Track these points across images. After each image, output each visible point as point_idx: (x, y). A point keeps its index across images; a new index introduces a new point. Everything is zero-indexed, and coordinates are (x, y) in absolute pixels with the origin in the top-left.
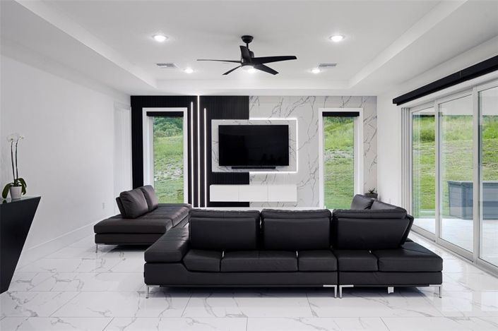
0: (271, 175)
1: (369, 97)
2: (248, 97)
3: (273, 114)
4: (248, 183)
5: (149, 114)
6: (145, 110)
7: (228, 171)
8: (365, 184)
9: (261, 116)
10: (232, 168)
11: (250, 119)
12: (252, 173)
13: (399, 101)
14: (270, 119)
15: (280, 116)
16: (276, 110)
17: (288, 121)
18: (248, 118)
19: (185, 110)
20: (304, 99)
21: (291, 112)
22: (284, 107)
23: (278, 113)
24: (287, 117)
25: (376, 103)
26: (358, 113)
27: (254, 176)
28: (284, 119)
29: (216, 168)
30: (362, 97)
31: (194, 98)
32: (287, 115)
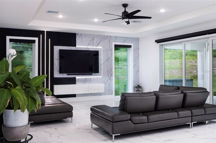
0: (88, 79)
1: (136, 38)
2: (75, 34)
3: (89, 44)
4: (75, 84)
5: (11, 40)
6: (8, 38)
7: (64, 77)
8: (134, 82)
9: (83, 45)
10: (68, 75)
11: (77, 46)
12: (78, 77)
13: (158, 41)
14: (88, 47)
15: (93, 46)
16: (90, 42)
17: (98, 48)
18: (75, 46)
19: (36, 39)
20: (106, 37)
21: (98, 44)
22: (95, 40)
23: (92, 44)
24: (96, 46)
25: (139, 41)
26: (131, 46)
27: (79, 79)
28: (95, 47)
29: (57, 75)
30: (133, 38)
31: (42, 32)
32: (97, 45)
